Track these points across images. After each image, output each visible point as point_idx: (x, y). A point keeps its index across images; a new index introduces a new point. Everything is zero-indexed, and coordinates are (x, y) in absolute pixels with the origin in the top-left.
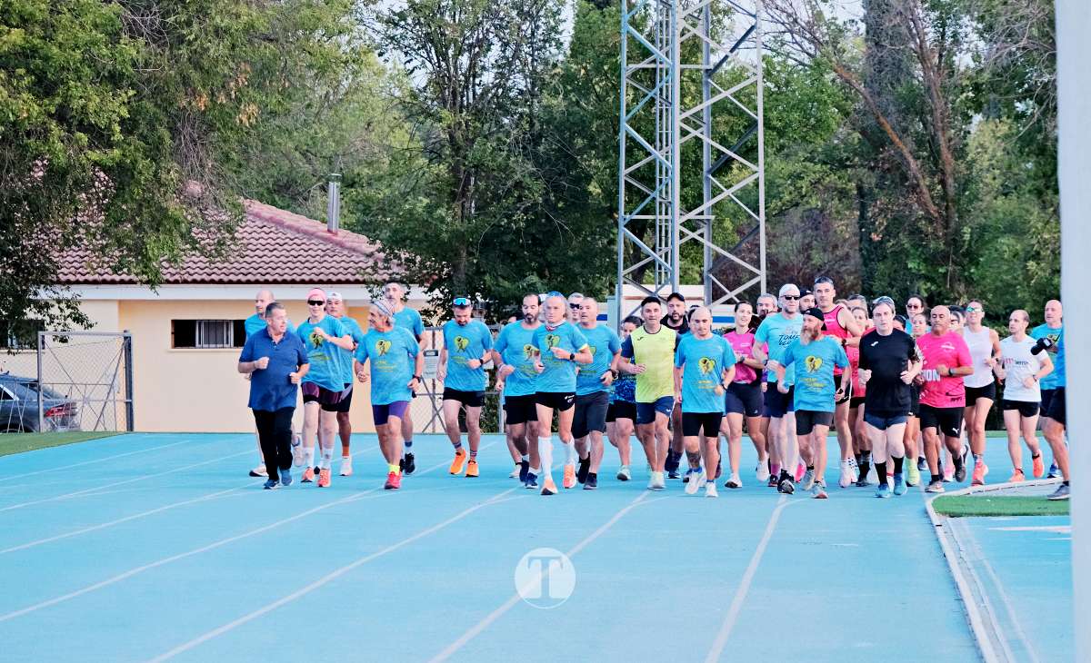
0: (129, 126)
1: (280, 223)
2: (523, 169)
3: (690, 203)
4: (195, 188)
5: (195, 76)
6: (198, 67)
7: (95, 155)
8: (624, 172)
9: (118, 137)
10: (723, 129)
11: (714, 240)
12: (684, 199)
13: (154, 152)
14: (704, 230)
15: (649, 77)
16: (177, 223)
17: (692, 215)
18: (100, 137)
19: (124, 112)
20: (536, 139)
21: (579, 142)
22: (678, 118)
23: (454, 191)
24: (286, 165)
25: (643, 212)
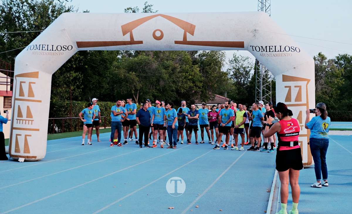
0: (203, 87)
1: (220, 97)
2: (246, 92)
4: (210, 93)
6: (210, 80)
7: (199, 90)
8: (256, 92)
9: (201, 88)
10: (267, 88)
11: (266, 100)
12: (262, 95)
13: (206, 90)
15: (259, 82)
16: (208, 97)
17: (263, 97)
18: (199, 88)
19: (202, 85)
20: (247, 89)
21: (252, 89)
22: (262, 87)
23: (238, 94)
25: (258, 97)
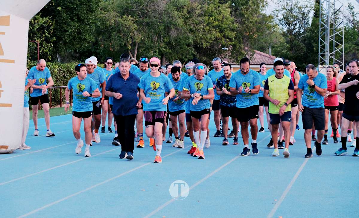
0: (235, 38)
1: (261, 55)
2: (302, 45)
3: (331, 51)
4: (246, 48)
5: (247, 29)
6: (247, 28)
7: (230, 43)
8: (320, 46)
9: (234, 40)
10: (337, 39)
11: (335, 58)
12: (330, 51)
13: (240, 42)
14: (333, 56)
15: (324, 30)
16: (243, 54)
17: (331, 54)
18: (231, 40)
19: (235, 36)
20: (305, 40)
21: (312, 41)
22: (329, 37)
23: (290, 49)
24: (262, 44)
25: (323, 53)
